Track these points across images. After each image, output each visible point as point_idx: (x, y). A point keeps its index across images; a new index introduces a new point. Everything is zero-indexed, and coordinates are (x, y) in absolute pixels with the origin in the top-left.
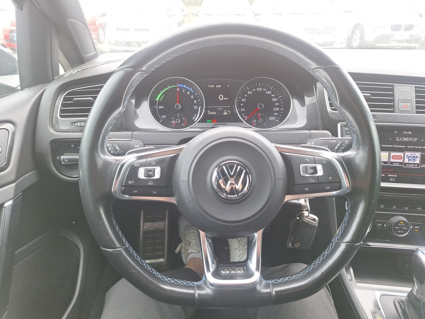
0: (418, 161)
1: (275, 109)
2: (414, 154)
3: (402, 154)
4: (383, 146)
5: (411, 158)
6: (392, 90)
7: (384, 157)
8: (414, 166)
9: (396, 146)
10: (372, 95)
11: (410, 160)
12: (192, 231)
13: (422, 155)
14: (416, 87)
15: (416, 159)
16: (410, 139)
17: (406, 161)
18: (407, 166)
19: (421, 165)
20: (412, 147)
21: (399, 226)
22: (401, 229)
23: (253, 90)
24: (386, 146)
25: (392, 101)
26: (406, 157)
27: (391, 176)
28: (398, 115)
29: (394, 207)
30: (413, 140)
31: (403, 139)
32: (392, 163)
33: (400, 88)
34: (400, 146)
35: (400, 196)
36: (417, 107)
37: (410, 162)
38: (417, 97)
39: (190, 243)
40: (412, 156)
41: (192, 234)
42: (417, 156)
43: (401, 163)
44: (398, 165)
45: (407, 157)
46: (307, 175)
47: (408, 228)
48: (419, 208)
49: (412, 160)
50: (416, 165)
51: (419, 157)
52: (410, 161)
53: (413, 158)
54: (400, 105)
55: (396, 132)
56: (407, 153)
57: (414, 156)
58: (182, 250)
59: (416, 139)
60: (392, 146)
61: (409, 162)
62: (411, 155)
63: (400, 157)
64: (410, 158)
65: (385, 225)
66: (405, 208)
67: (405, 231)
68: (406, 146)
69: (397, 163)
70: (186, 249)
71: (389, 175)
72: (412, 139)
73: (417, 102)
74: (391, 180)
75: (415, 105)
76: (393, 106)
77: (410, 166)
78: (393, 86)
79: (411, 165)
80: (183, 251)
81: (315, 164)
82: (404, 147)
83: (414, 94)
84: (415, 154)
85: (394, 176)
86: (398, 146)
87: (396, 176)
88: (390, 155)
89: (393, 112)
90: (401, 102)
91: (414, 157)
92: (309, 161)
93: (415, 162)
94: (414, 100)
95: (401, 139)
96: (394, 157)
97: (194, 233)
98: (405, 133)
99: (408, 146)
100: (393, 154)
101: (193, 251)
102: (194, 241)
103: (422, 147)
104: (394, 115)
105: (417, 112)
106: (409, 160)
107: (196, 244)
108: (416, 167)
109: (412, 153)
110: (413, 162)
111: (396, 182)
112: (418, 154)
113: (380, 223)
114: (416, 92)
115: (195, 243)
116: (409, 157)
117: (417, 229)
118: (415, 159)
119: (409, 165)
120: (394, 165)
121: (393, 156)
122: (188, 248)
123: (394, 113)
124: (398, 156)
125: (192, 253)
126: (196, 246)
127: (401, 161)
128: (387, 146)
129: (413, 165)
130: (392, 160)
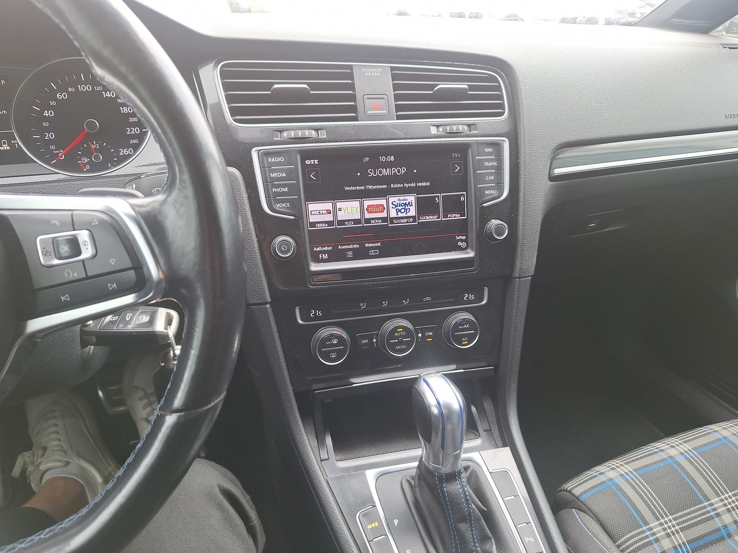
0: (412, 212)
1: (131, 130)
2: (404, 200)
3: (382, 202)
4: (348, 188)
5: (401, 207)
6: (351, 76)
7: (352, 210)
8: (407, 222)
9: (370, 187)
10: (313, 86)
11: (400, 211)
12: (52, 421)
13: (418, 200)
14: (392, 69)
15: (409, 209)
16: (394, 170)
17: (393, 214)
18: (396, 223)
19: (419, 219)
20: (399, 185)
21: (397, 338)
22: (400, 343)
23: (70, 89)
24: (352, 188)
25: (353, 98)
26: (391, 206)
27: (370, 245)
28: (366, 126)
29: (384, 303)
30: (399, 171)
31: (381, 172)
32: (368, 221)
33: (364, 70)
34: (378, 187)
35: (389, 281)
36: (398, 108)
37: (400, 215)
38: (396, 87)
39: (45, 449)
40: (401, 202)
41: (52, 429)
42: (411, 202)
43: (384, 219)
44: (380, 223)
45: (394, 207)
46: (56, 262)
47: (412, 337)
48: (427, 299)
49: (403, 211)
50: (411, 220)
51: (414, 204)
52: (399, 213)
53: (404, 207)
54: (367, 106)
55: (367, 159)
56: (391, 199)
57: (404, 202)
58: (27, 468)
59: (404, 170)
60: (363, 188)
61: (397, 214)
62: (399, 202)
63: (380, 208)
64: (398, 208)
65: (375, 340)
66: (404, 301)
67: (409, 345)
68: (389, 184)
69: (378, 219)
70: (36, 463)
71: (367, 245)
72: (396, 171)
73: (397, 98)
74: (372, 252)
75: (393, 103)
76: (354, 109)
77: (401, 223)
78: (351, 67)
79: (402, 221)
80: (30, 468)
81: (74, 230)
82: (385, 186)
83: (390, 83)
84: (406, 198)
85: (376, 245)
86: (375, 187)
87: (379, 244)
88: (362, 205)
89: (355, 119)
90: (368, 99)
91: (405, 204)
92: (58, 223)
93: (409, 214)
94: (392, 94)
95: (378, 172)
96: (370, 209)
97: (56, 425)
98: (383, 159)
99: (392, 186)
100: (367, 203)
101: (51, 465)
102: (55, 443)
103: (416, 184)
104: (359, 126)
105: (399, 117)
106: (397, 212)
107: (62, 449)
108: (410, 222)
109: (401, 198)
110: (404, 215)
111: (382, 255)
112: (411, 198)
113: (364, 337)
114: (394, 77)
115: (59, 446)
116: (396, 206)
117: (429, 337)
118: (407, 209)
119: (398, 221)
120: (373, 223)
121: (368, 206)
122: (39, 460)
123: (358, 121)
124: (377, 205)
125: (50, 471)
126: (60, 453)
127: (384, 215)
128: (354, 188)
129: (405, 220)
130: (367, 216)
